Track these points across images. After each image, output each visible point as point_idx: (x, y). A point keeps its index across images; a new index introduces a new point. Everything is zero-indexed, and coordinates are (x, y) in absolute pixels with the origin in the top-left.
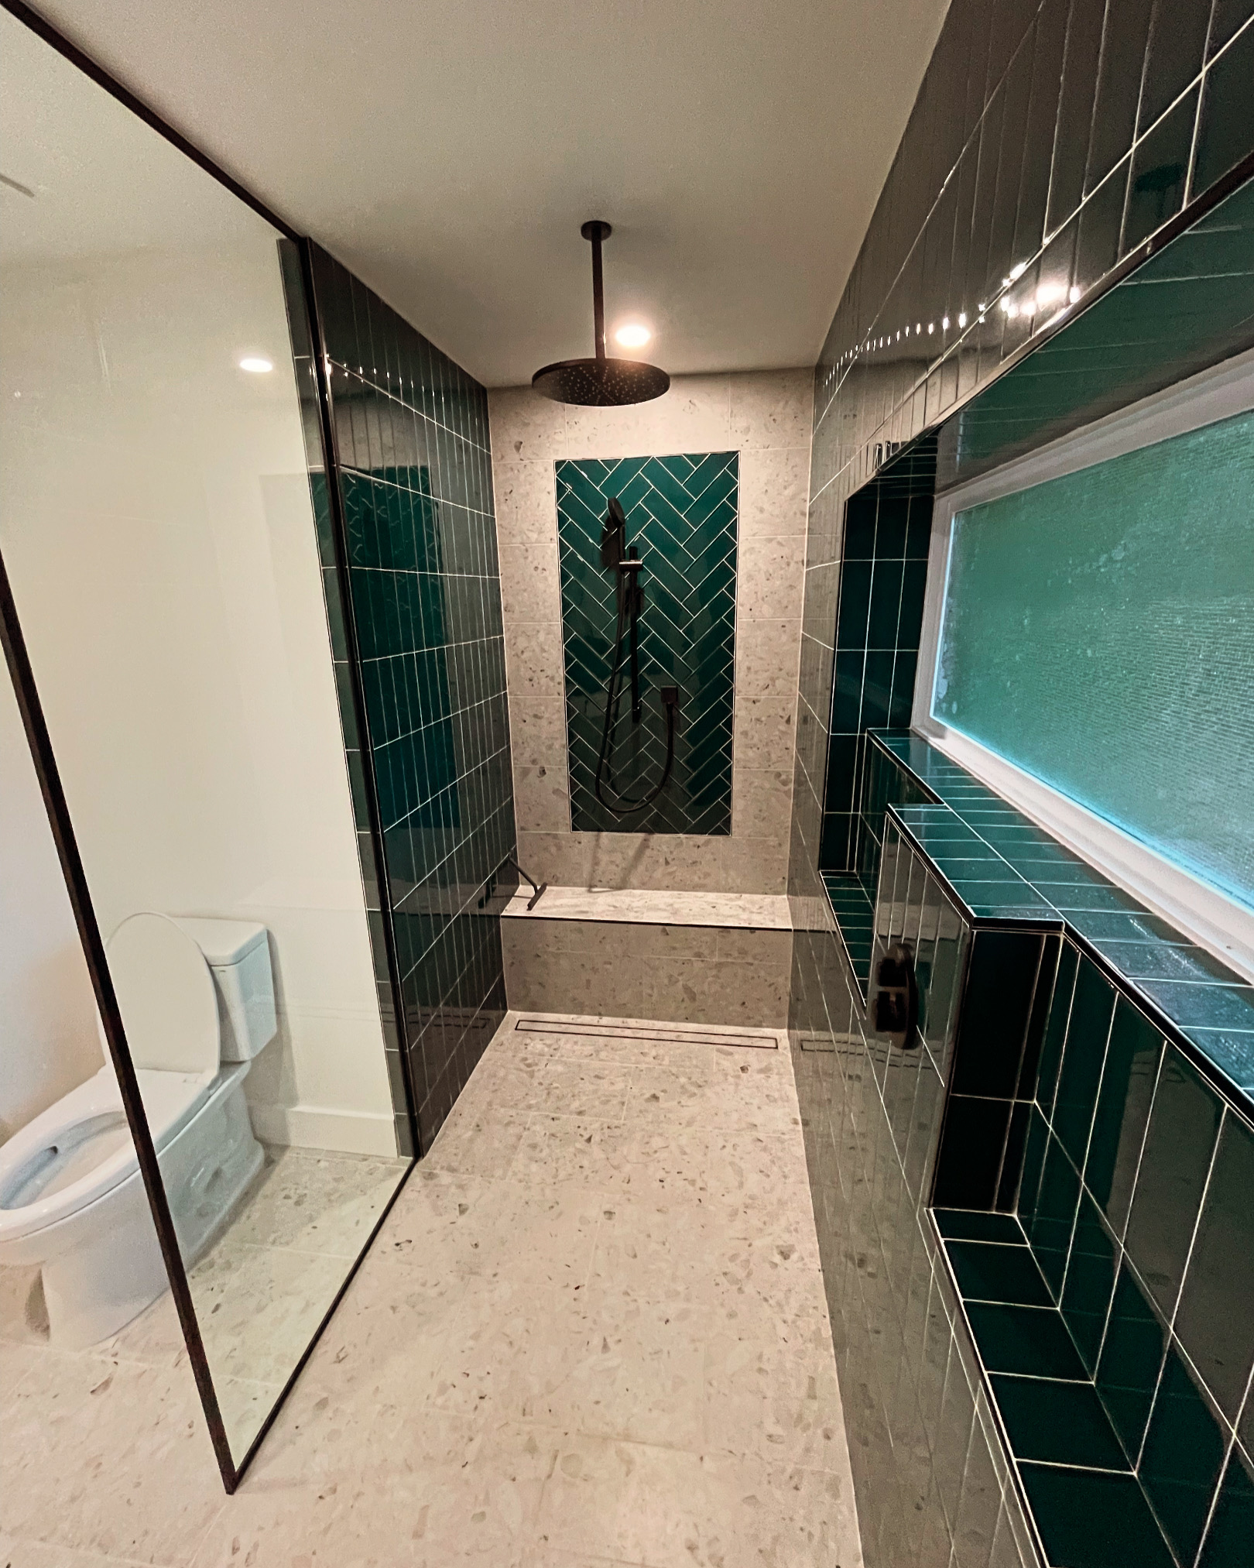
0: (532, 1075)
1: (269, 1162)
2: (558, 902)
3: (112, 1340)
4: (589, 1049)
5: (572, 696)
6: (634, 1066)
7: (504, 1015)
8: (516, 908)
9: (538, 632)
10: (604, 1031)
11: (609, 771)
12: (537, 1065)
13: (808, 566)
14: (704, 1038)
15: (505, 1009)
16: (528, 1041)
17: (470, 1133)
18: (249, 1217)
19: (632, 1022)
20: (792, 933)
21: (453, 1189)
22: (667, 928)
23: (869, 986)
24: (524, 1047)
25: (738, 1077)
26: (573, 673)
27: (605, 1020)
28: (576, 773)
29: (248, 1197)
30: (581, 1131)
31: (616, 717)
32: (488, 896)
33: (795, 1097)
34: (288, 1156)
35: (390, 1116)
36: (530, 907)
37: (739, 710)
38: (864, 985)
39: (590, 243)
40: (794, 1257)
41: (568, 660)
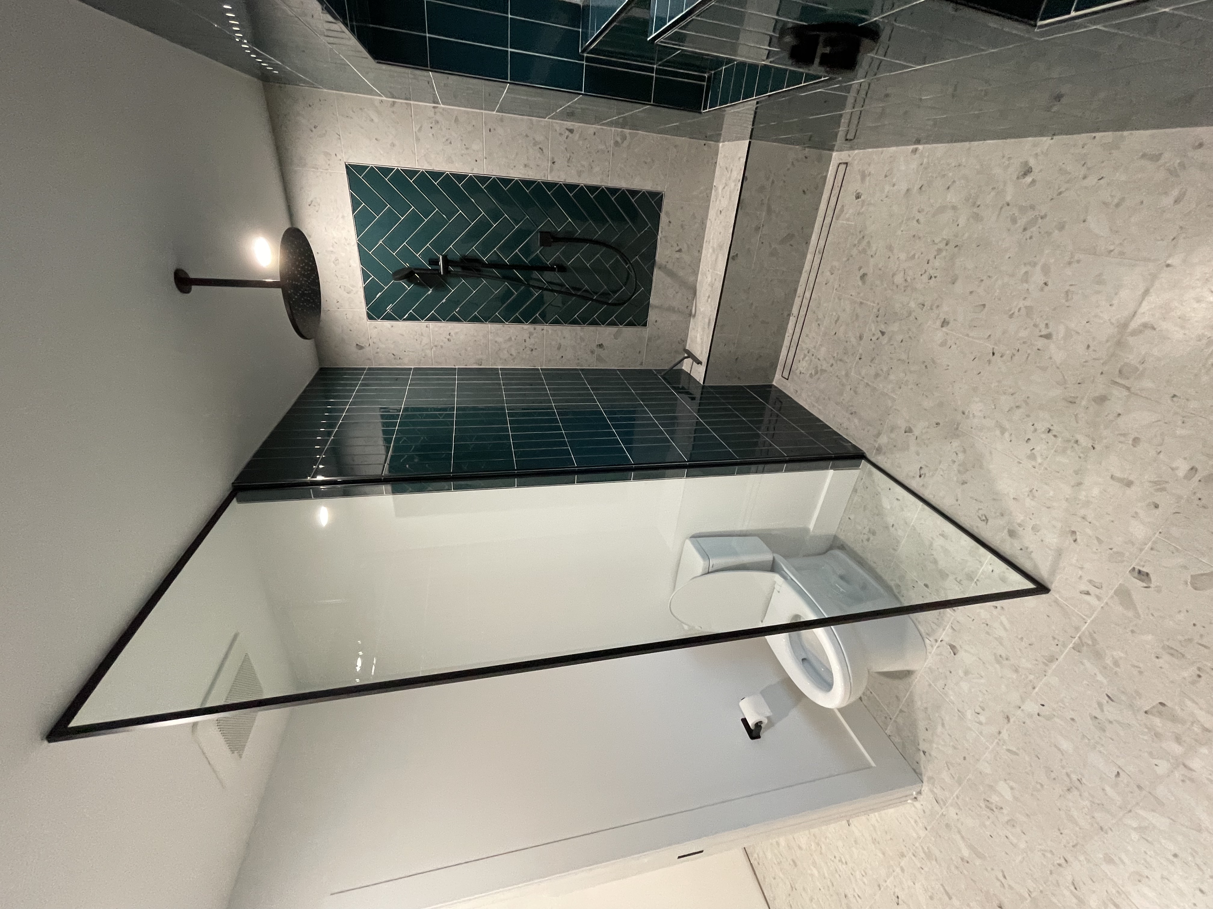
0: (823, 371)
1: (842, 547)
2: (699, 340)
3: (927, 641)
4: (814, 325)
5: (544, 319)
6: (835, 291)
7: (776, 387)
8: (698, 373)
9: (496, 342)
10: (803, 313)
11: (603, 294)
12: (817, 367)
13: (438, 103)
14: (825, 229)
15: (771, 386)
16: (798, 372)
17: (856, 421)
18: (875, 563)
19: (800, 291)
20: (753, 141)
21: (893, 435)
22: (731, 255)
23: (811, 72)
24: (802, 375)
25: (863, 201)
26: (527, 317)
27: (795, 311)
28: (602, 321)
29: (861, 562)
30: (874, 339)
31: (562, 285)
32: (688, 393)
33: (893, 149)
34: (842, 537)
35: (831, 472)
36: (699, 363)
37: (559, 177)
38: (809, 77)
39: (194, 288)
40: (1032, 162)
41: (517, 321)
